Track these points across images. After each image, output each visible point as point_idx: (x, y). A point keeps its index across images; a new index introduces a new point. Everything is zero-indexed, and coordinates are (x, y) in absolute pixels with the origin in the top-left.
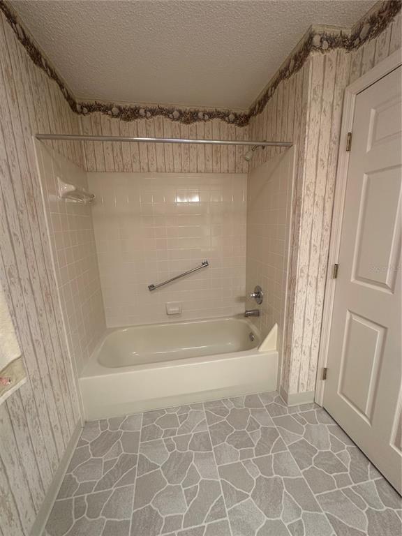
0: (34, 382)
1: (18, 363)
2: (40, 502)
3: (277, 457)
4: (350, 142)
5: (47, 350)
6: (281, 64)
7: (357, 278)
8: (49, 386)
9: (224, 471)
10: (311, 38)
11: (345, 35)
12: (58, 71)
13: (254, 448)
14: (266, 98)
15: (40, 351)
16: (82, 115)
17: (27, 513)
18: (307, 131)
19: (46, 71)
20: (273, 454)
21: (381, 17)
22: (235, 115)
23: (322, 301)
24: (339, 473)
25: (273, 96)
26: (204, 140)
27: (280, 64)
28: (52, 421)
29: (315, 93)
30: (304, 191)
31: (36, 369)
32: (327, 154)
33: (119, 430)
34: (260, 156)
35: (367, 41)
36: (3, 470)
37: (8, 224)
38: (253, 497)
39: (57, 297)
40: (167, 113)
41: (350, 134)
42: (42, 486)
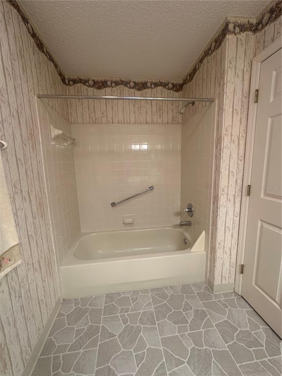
0: (28, 266)
1: (17, 248)
2: (28, 357)
3: (207, 333)
4: (257, 96)
5: (38, 243)
6: (206, 46)
7: (266, 194)
8: (38, 270)
9: (165, 341)
10: (227, 25)
11: (251, 23)
12: (54, 56)
13: (188, 325)
14: (195, 71)
15: (33, 244)
16: (69, 86)
17: (17, 364)
18: (225, 89)
19: (46, 55)
20: (203, 330)
21: (278, 8)
22: (173, 84)
23: (239, 213)
24: (256, 348)
25: (200, 69)
26: (151, 97)
27: (204, 47)
28: (39, 296)
29: (230, 63)
30: (224, 132)
31: (30, 256)
32: (240, 106)
33: (87, 306)
34: (191, 111)
35: (268, 25)
36: (1, 329)
37: (15, 151)
38: (188, 363)
39: (47, 207)
40: (125, 83)
41: (257, 91)
42: (30, 345)
